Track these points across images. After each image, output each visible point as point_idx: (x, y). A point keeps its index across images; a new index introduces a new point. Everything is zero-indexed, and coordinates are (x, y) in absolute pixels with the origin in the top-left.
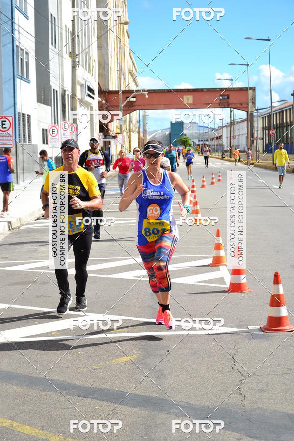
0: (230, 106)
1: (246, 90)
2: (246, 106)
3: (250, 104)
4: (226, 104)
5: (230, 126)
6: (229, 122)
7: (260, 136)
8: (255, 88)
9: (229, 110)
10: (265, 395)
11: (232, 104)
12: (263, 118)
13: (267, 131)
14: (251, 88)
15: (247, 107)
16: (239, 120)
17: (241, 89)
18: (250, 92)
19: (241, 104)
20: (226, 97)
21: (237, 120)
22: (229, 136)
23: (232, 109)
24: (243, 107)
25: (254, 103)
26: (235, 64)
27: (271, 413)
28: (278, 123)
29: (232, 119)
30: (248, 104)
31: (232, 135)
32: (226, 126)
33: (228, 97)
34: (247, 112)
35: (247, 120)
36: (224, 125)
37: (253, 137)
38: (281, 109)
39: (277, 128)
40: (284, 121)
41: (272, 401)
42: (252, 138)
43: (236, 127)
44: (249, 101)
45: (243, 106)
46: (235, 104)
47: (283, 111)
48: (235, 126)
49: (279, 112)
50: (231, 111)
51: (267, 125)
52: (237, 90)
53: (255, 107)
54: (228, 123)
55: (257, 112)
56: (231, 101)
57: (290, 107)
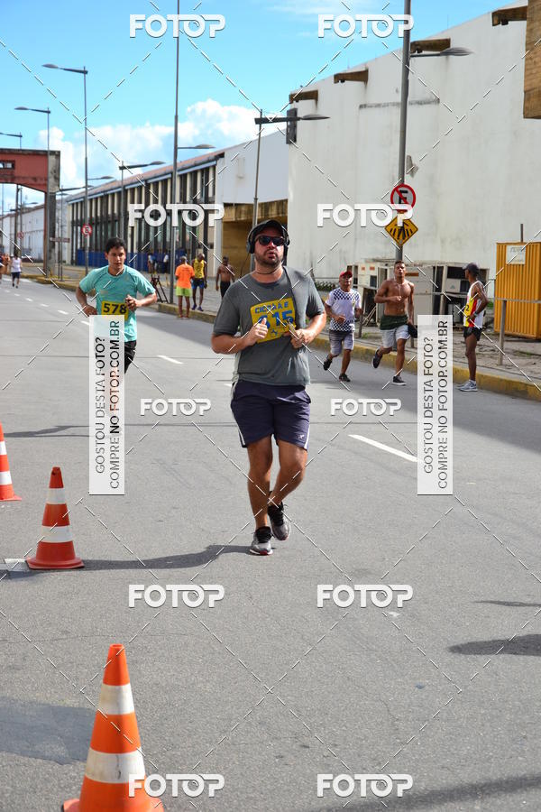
0: (17, 181)
1: (43, 155)
2: (43, 182)
3: (51, 180)
4: (9, 177)
5: (16, 216)
6: (14, 208)
7: (67, 235)
8: (59, 152)
9: (14, 187)
10: (17, 675)
11: (19, 177)
12: (73, 204)
13: (79, 228)
14: (53, 153)
15: (46, 185)
16: (33, 206)
17: (36, 153)
18: (52, 159)
19: (35, 179)
20: (9, 165)
21: (27, 206)
22: (13, 232)
23: (20, 187)
24: (39, 185)
25: (57, 179)
26: (25, 109)
27: (23, 706)
28: (99, 215)
29: (19, 203)
30: (47, 179)
31: (19, 231)
32: (8, 215)
33: (13, 166)
34: (46, 193)
35: (44, 207)
36: (5, 214)
37: (54, 236)
38: (104, 192)
39: (97, 223)
40: (110, 212)
41: (29, 686)
42: (51, 239)
43: (26, 218)
44: (50, 175)
45: (39, 182)
46: (24, 178)
47: (107, 196)
48: (24, 216)
49: (101, 197)
50: (18, 190)
51: (79, 218)
52: (29, 154)
53: (59, 186)
54: (11, 210)
55: (62, 194)
56: (17, 172)
57: (120, 189)
